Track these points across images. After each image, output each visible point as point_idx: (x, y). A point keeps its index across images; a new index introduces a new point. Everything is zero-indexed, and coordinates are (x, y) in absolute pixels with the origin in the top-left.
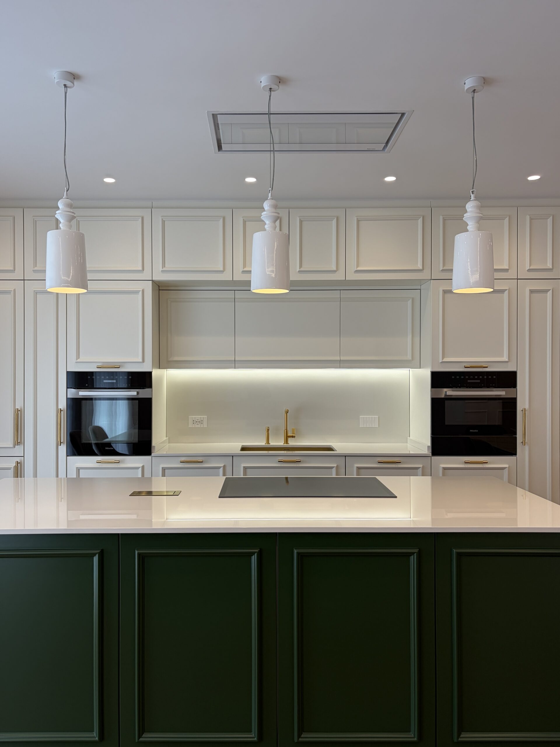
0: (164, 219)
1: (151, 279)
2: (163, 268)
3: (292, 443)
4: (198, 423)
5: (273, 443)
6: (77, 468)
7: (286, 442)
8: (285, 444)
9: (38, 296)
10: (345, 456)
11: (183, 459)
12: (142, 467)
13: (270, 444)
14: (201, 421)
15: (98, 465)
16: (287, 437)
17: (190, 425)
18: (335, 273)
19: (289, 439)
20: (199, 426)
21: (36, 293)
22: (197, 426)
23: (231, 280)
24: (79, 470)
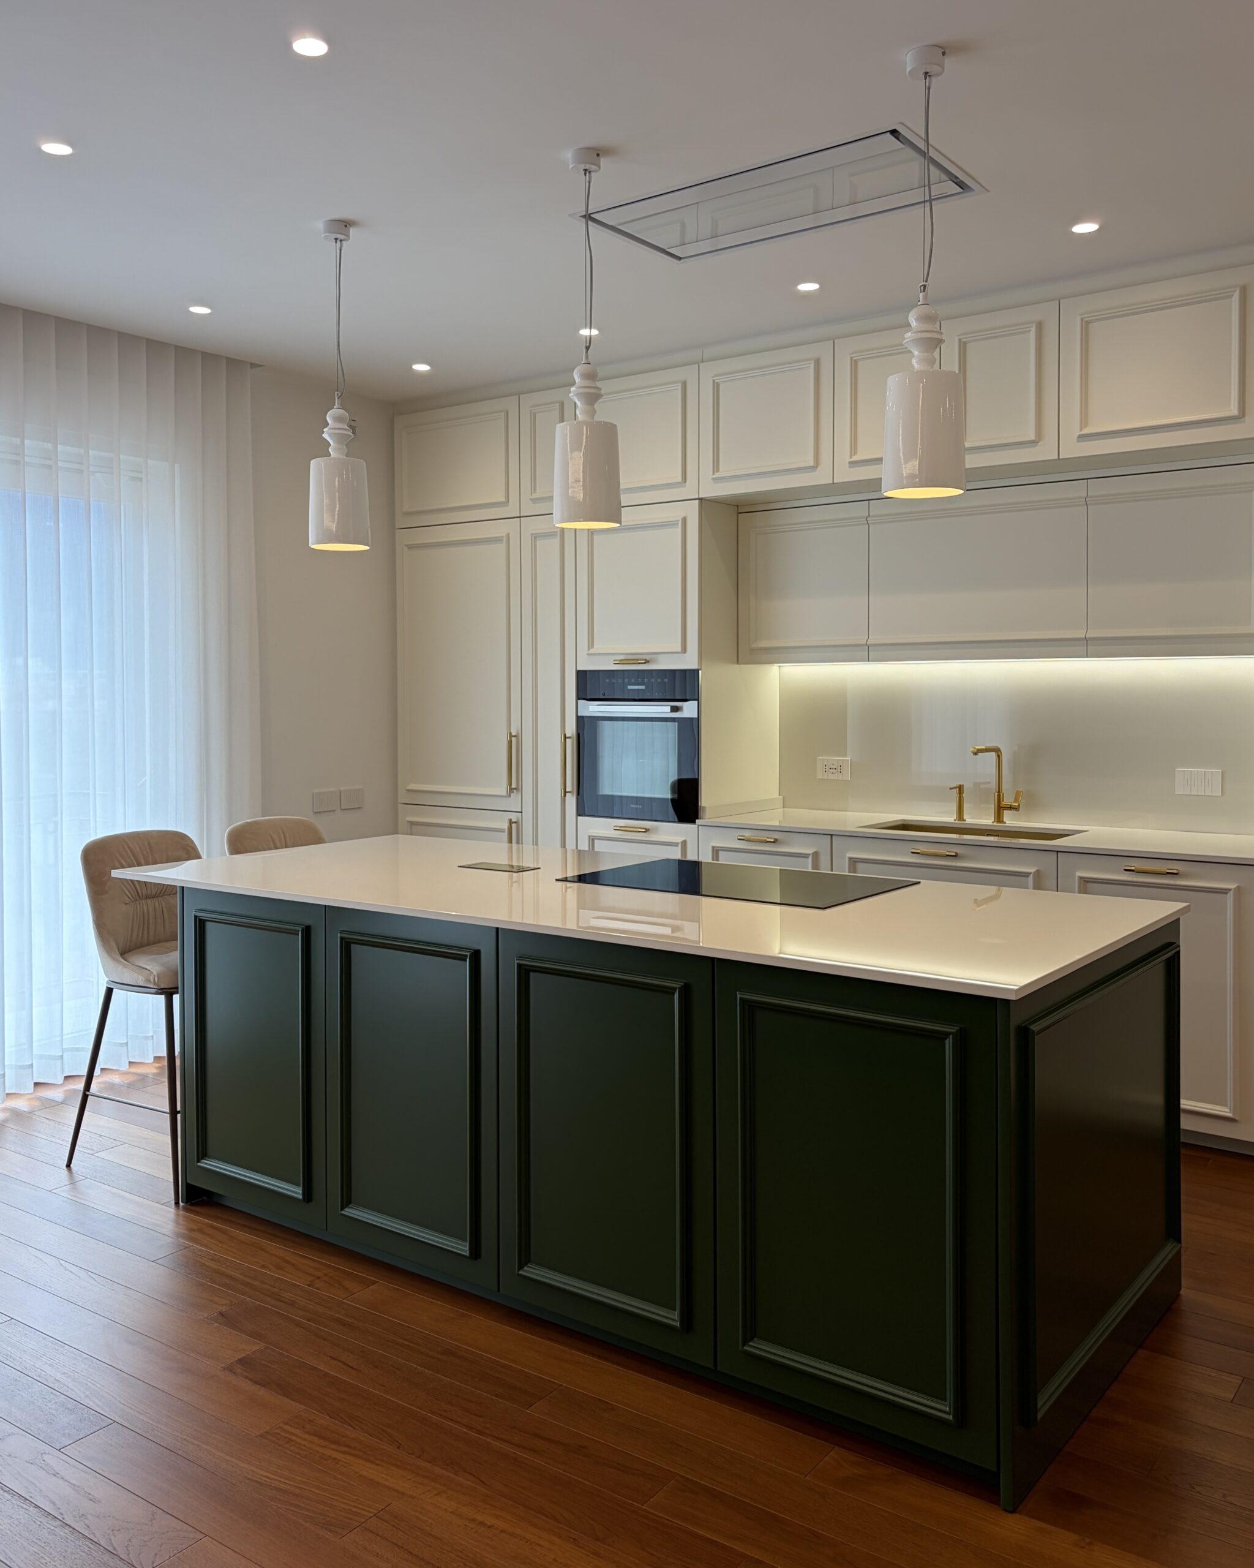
0: (717, 381)
1: (697, 497)
2: (714, 474)
3: (1011, 821)
4: (834, 771)
5: (970, 820)
6: (589, 836)
7: (999, 818)
8: (995, 824)
9: (538, 542)
10: (1058, 852)
11: (747, 834)
12: (682, 842)
13: (965, 820)
14: (839, 768)
15: (617, 834)
16: (1000, 809)
17: (819, 776)
18: (1035, 446)
19: (1006, 813)
20: (835, 777)
21: (535, 537)
22: (831, 777)
23: (830, 484)
24: (593, 840)
